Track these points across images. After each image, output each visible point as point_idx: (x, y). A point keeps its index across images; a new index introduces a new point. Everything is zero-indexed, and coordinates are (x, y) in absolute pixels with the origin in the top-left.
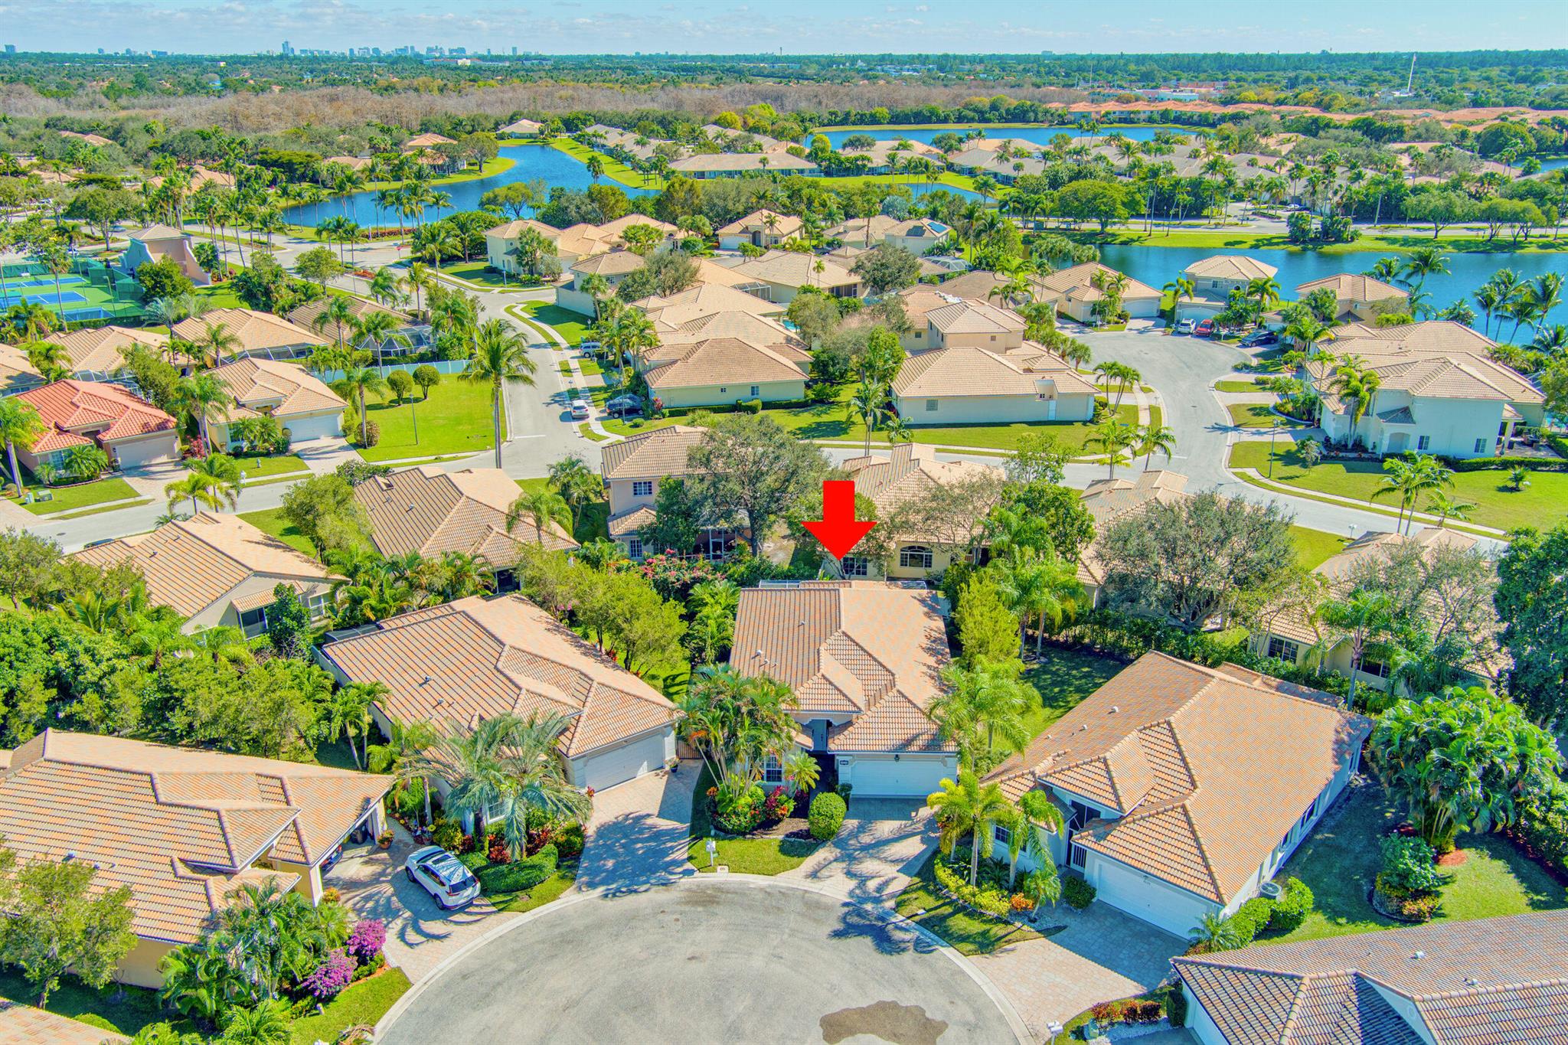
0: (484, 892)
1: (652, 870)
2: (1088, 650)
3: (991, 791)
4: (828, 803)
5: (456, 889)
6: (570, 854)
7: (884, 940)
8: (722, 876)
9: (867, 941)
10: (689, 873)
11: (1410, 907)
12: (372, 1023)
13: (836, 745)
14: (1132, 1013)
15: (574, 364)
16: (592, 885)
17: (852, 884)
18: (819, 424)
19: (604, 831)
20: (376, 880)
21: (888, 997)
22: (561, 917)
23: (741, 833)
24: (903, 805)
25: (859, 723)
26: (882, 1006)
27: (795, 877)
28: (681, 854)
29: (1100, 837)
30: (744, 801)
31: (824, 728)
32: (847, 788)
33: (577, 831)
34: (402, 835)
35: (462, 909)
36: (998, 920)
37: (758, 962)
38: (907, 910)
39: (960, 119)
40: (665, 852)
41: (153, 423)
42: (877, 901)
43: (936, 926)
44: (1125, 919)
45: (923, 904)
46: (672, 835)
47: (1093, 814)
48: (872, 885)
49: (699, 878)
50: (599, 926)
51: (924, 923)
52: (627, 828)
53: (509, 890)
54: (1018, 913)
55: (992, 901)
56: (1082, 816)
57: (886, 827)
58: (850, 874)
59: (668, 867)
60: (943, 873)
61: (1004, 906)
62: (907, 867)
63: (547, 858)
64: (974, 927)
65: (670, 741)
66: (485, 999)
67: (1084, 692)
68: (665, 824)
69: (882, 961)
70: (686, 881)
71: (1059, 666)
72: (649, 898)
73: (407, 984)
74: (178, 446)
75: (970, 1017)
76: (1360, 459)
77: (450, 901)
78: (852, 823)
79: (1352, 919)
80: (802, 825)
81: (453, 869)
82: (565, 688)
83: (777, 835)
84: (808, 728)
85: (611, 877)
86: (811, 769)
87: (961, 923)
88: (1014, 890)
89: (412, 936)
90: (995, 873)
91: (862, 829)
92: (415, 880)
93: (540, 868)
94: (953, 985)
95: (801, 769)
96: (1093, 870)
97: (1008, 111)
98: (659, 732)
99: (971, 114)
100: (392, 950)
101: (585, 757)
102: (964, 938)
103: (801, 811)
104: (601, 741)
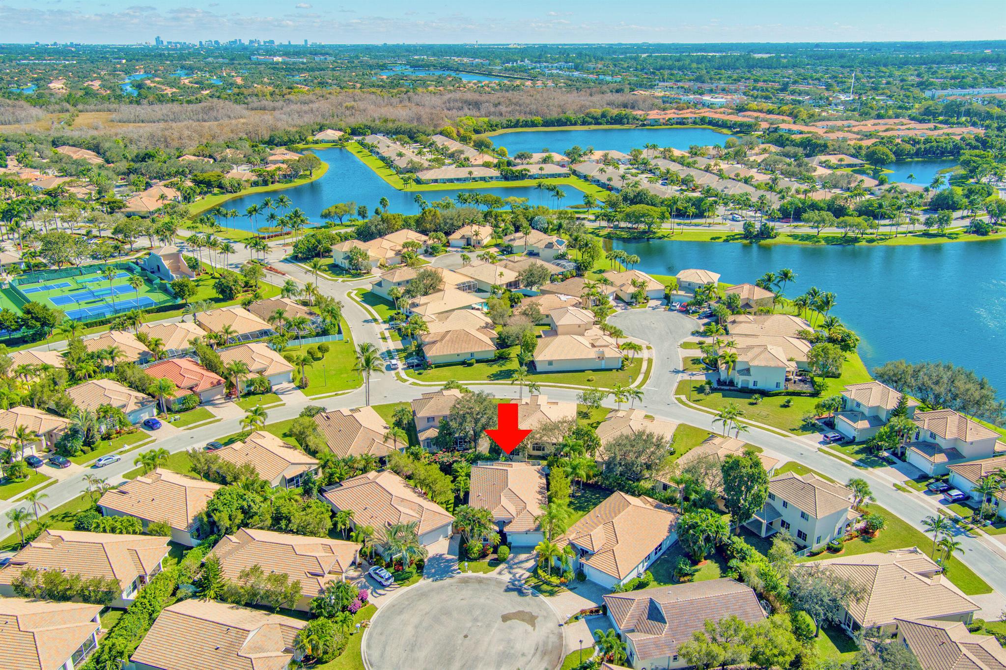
0: (395, 581)
1: (447, 572)
2: (600, 487)
3: (554, 546)
4: (504, 549)
5: (387, 579)
6: (420, 567)
7: (520, 592)
8: (470, 574)
9: (516, 593)
10: (459, 573)
11: (682, 579)
12: (369, 619)
13: (506, 529)
14: (591, 612)
15: (387, 334)
16: (428, 578)
17: (511, 576)
18: (501, 371)
19: (430, 560)
20: (359, 577)
21: (521, 609)
22: (419, 588)
23: (475, 559)
24: (529, 549)
25: (514, 522)
26: (519, 612)
27: (494, 573)
28: (456, 567)
29: (587, 560)
30: (476, 549)
31: (502, 524)
32: (510, 543)
33: (422, 560)
34: (365, 562)
35: (388, 586)
36: (556, 586)
37: (482, 600)
38: (528, 583)
39: (584, 123)
40: (451, 566)
41: (215, 382)
42: (519, 581)
43: (537, 588)
44: (595, 585)
45: (533, 581)
46: (451, 560)
47: (587, 552)
48: (517, 576)
49: (462, 574)
50: (432, 590)
51: (534, 587)
52: (438, 558)
53: (403, 580)
54: (563, 584)
55: (555, 580)
56: (584, 553)
57: (523, 557)
58: (510, 573)
59: (452, 571)
60: (540, 572)
61: (558, 582)
62: (528, 570)
63: (413, 569)
64: (549, 588)
65: (450, 528)
66: (401, 612)
67: (595, 505)
68: (450, 557)
69: (520, 599)
70: (458, 575)
71: (588, 494)
72: (447, 581)
73: (377, 609)
74: (225, 391)
75: (545, 614)
76: (730, 390)
77: (385, 583)
78: (511, 555)
79: (665, 583)
80: (495, 556)
81: (386, 573)
82: (414, 510)
83: (487, 560)
84: (497, 523)
85: (433, 575)
86: (498, 538)
87: (545, 587)
88: (562, 577)
89: (375, 594)
90: (557, 571)
91: (514, 558)
92: (372, 577)
93: (411, 573)
94: (541, 605)
95: (495, 538)
96: (586, 570)
97: (611, 118)
98: (447, 525)
99: (590, 120)
100: (371, 599)
101: (424, 535)
102: (545, 592)
103: (495, 551)
104: (428, 529)
